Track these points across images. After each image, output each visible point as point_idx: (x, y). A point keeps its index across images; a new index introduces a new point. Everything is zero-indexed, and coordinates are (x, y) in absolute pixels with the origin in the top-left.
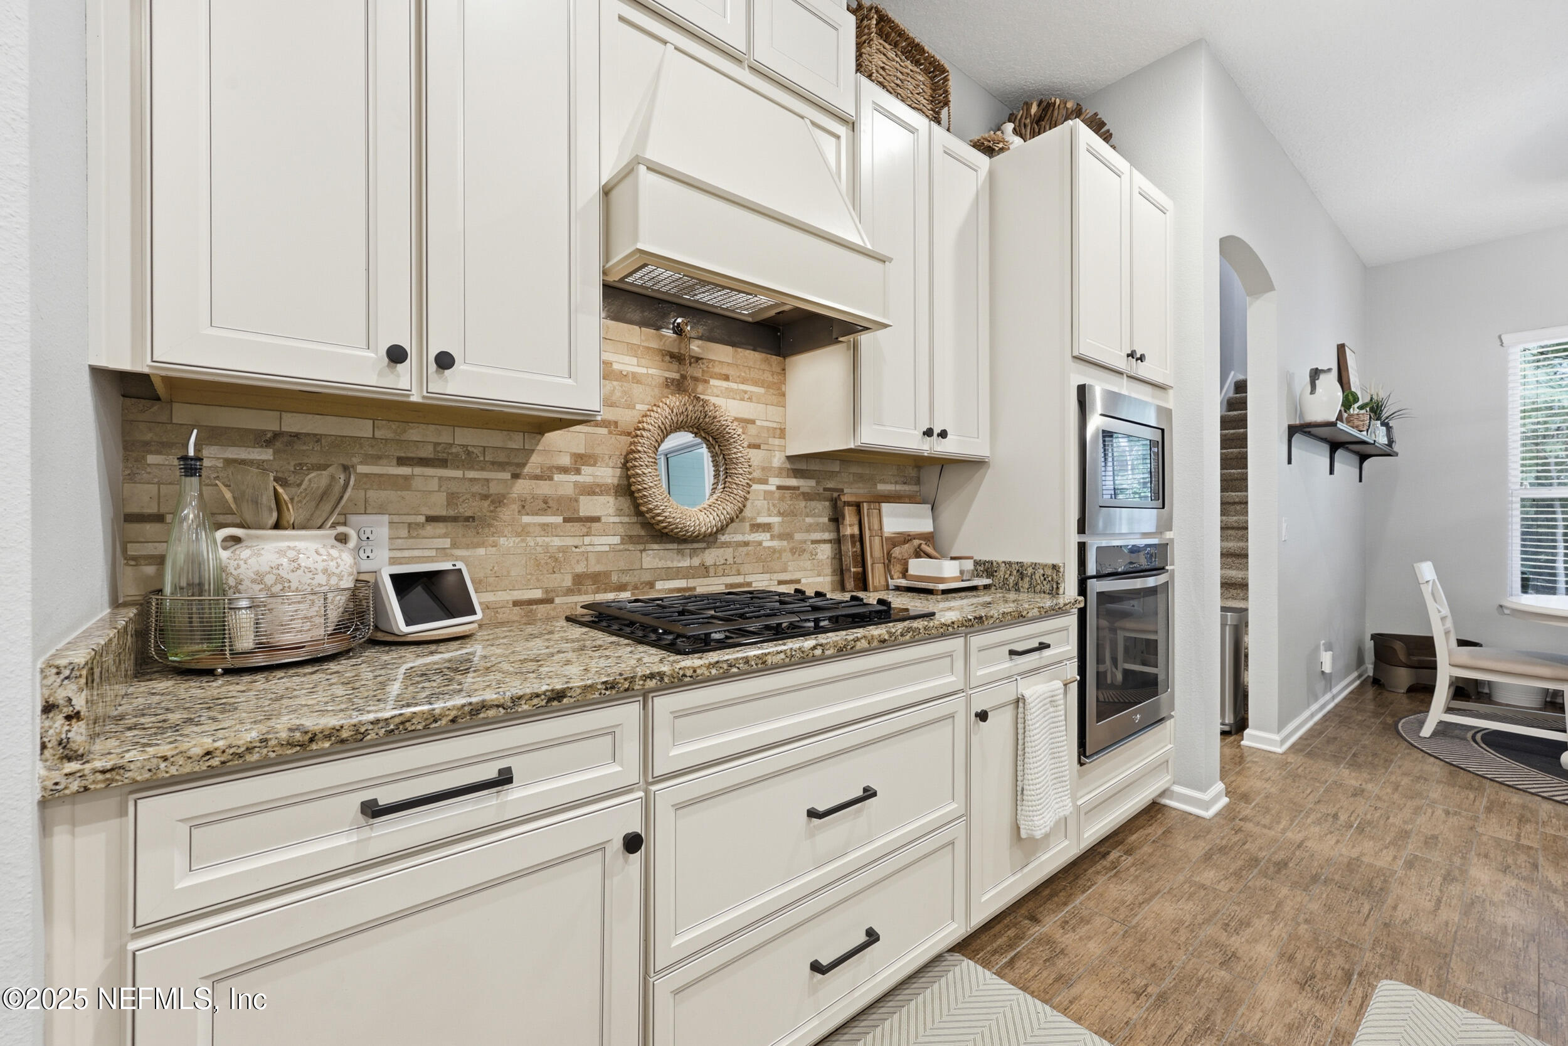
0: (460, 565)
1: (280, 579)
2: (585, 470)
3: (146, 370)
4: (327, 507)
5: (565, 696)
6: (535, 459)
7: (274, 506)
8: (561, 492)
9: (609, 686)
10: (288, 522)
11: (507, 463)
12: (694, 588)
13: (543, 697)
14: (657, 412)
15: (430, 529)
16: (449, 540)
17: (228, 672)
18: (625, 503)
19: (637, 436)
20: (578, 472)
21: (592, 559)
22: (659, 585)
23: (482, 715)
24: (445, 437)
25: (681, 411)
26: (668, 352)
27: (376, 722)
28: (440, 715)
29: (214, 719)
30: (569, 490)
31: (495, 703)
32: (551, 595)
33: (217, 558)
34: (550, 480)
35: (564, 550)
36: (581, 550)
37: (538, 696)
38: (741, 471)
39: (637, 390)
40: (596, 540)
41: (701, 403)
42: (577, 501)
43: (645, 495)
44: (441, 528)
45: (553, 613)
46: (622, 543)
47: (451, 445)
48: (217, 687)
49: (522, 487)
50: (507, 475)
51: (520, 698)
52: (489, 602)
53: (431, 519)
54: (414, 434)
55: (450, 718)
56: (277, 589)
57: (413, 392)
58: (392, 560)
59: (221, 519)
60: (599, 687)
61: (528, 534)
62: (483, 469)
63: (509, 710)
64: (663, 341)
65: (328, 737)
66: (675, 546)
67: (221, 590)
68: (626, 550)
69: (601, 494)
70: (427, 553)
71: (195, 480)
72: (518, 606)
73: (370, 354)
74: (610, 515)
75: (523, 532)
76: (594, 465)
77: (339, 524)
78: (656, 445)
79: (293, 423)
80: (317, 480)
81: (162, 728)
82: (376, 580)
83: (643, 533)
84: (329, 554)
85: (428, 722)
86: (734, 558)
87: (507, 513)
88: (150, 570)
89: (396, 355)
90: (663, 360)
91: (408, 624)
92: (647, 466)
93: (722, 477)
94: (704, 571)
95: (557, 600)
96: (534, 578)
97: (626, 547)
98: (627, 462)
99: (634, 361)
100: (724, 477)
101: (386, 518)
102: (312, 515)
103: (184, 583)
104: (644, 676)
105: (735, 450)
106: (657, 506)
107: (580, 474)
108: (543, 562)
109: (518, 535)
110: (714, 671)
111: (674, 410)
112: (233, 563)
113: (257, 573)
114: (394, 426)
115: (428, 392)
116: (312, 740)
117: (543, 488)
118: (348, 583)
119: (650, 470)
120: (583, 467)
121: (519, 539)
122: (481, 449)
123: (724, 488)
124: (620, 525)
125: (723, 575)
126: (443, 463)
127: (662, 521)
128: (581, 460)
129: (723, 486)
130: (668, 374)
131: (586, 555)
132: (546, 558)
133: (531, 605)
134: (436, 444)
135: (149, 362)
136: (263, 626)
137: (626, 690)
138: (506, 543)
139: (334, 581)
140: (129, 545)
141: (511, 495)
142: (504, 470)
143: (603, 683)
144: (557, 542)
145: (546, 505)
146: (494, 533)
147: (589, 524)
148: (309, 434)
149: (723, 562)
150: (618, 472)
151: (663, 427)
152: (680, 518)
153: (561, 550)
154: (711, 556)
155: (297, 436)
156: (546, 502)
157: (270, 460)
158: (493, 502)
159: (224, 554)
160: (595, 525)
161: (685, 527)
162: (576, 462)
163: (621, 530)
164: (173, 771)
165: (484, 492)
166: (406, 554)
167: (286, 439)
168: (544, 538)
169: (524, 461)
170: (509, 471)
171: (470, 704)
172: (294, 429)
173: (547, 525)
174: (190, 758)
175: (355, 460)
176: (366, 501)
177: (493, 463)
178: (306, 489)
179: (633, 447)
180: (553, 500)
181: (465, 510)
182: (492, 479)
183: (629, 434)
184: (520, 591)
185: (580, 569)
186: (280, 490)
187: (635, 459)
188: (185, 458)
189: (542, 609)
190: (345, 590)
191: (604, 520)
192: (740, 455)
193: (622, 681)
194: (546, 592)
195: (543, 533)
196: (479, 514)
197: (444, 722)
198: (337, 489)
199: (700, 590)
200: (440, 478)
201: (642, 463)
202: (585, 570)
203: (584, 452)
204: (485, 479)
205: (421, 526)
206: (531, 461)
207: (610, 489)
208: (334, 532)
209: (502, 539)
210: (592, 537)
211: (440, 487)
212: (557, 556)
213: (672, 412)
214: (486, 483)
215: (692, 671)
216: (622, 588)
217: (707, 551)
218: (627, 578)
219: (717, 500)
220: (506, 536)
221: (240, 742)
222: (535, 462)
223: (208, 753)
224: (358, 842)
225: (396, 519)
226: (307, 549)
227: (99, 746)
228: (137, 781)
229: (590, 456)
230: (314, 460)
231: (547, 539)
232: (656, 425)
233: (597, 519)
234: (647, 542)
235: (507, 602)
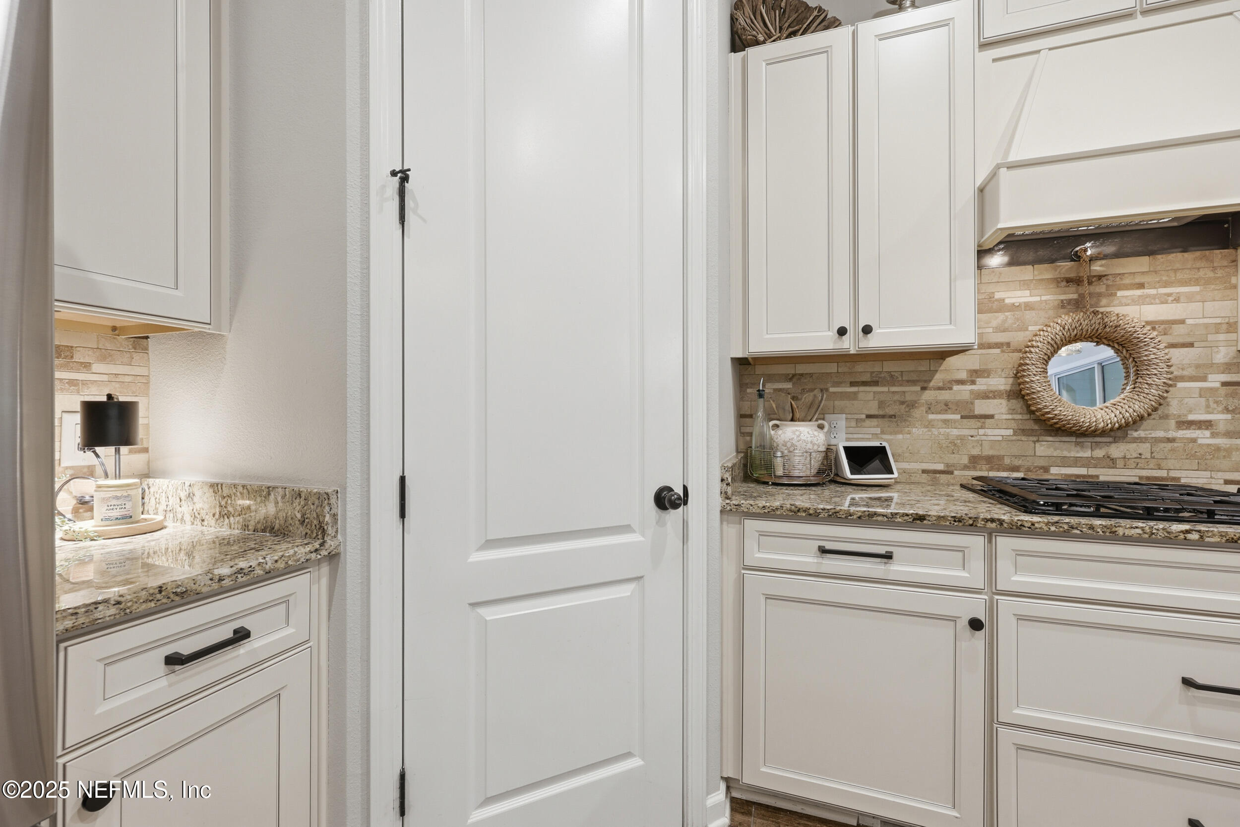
0: (884, 444)
1: (793, 445)
2: (979, 381)
3: (747, 356)
4: (813, 410)
5: (925, 519)
6: (938, 376)
7: (791, 410)
8: (958, 398)
9: (957, 520)
10: (797, 418)
11: (918, 381)
12: (1097, 476)
13: (910, 516)
14: (1047, 331)
15: (868, 422)
16: (880, 429)
17: (774, 484)
18: (1017, 404)
19: (1026, 352)
20: (973, 382)
21: (986, 445)
22: (1054, 470)
23: (874, 518)
24: (877, 368)
25: (1074, 326)
26: (1064, 278)
27: (824, 509)
28: (853, 513)
29: (767, 497)
30: (966, 396)
31: (882, 514)
32: (951, 469)
33: (770, 434)
34: (950, 390)
35: (962, 438)
36: (976, 439)
37: (907, 515)
38: (1155, 372)
39: (1029, 315)
40: (989, 432)
41: (1100, 316)
42: (972, 403)
43: (1034, 398)
44: (874, 422)
45: (952, 481)
46: (1014, 435)
47: (881, 372)
48: (770, 489)
49: (928, 395)
50: (918, 388)
51: (896, 514)
52: (905, 469)
53: (869, 417)
54: (860, 368)
55: (858, 516)
56: (791, 449)
57: (851, 349)
58: (847, 439)
59: (772, 416)
60: (950, 519)
61: (933, 426)
62: (901, 385)
63: (890, 519)
64: (1058, 270)
65: (805, 511)
66: (1073, 439)
67: (771, 448)
68: (1018, 440)
69: (995, 398)
70: (867, 436)
71: (762, 399)
72: (925, 473)
73: (830, 333)
74: (1002, 414)
75: (930, 425)
76: (988, 377)
77: (820, 419)
78: (1046, 358)
79: (801, 369)
80: (808, 398)
81: (751, 497)
82: (837, 449)
83: (1036, 427)
84: (813, 434)
85: (847, 515)
86: (1152, 453)
87: (918, 413)
88: (748, 438)
89: (842, 332)
90: (1058, 287)
91: (851, 474)
92: (1034, 375)
93: (1132, 377)
94: (1111, 462)
95: (956, 473)
96: (938, 456)
97: (1019, 438)
98: (1018, 373)
99: (1027, 292)
100: (1134, 378)
101: (844, 415)
102: (806, 415)
103: (758, 445)
104: (986, 519)
105: (1147, 353)
106: (1045, 406)
107: (975, 384)
108: (944, 445)
109: (926, 427)
110: (1053, 528)
111: (1066, 327)
112: (776, 437)
113: (784, 441)
114: (848, 364)
115: (859, 348)
116: (798, 511)
117: (945, 395)
118: (823, 449)
119: (1038, 378)
120: (978, 379)
121: (926, 429)
122: (899, 373)
123: (1134, 388)
124: (1013, 421)
125: (1136, 468)
126: (875, 383)
127: (1052, 418)
128: (975, 374)
129: (1133, 386)
130: (1063, 297)
131: (980, 443)
132: (946, 443)
133: (936, 474)
134: (872, 373)
135: (748, 353)
136: (787, 467)
137: (971, 525)
138: (918, 432)
139: (816, 447)
140: (742, 428)
141: (919, 401)
142: (915, 385)
143: (952, 517)
144: (955, 432)
145: (947, 407)
146: (908, 425)
147: (983, 420)
148: (807, 374)
149: (1135, 455)
150: (1011, 381)
151: (1053, 342)
152: (1072, 415)
153: (959, 438)
154: (1117, 450)
155: (802, 375)
156: (946, 405)
157: (790, 388)
158: (908, 406)
159: (772, 432)
160: (988, 421)
161: (1079, 423)
162: (971, 376)
163: (1014, 425)
164: (754, 511)
165: (902, 400)
166: (855, 436)
167: (797, 377)
168: (946, 429)
169: (931, 379)
170: (919, 385)
171: (868, 511)
172: (801, 372)
173: (948, 420)
174: (759, 507)
175: (829, 385)
176: (834, 407)
177: (908, 381)
178: (803, 402)
179: (1022, 361)
180: (952, 403)
181: (889, 411)
182: (907, 392)
183: (1020, 351)
184: (927, 464)
185: (976, 452)
186: (792, 402)
187: (1024, 370)
188: (759, 391)
189: (943, 478)
190: (821, 452)
191: (996, 417)
192: (1153, 356)
193: (967, 519)
194: (947, 466)
195: (944, 426)
196: (899, 413)
197: (855, 517)
198: (817, 402)
199: (1102, 478)
200: (874, 392)
201: (1030, 373)
202: (980, 453)
203: (979, 368)
204: (903, 391)
205: (862, 420)
206: (935, 378)
207: (1003, 393)
208: (817, 423)
209: (914, 429)
210: (986, 430)
211: (874, 397)
212: (956, 442)
213: (1064, 329)
214: (903, 394)
215: (1030, 524)
216: (1016, 469)
217: (1113, 445)
218: (1020, 462)
219: (1124, 399)
220: (917, 428)
221: (774, 506)
222: (939, 378)
223: (764, 507)
224: (817, 563)
225: (849, 416)
226: (804, 431)
227: (734, 498)
228: (744, 511)
229: (984, 371)
230: (808, 387)
231: (948, 430)
232: (1045, 342)
233: (991, 417)
234: (1041, 435)
235: (918, 470)
